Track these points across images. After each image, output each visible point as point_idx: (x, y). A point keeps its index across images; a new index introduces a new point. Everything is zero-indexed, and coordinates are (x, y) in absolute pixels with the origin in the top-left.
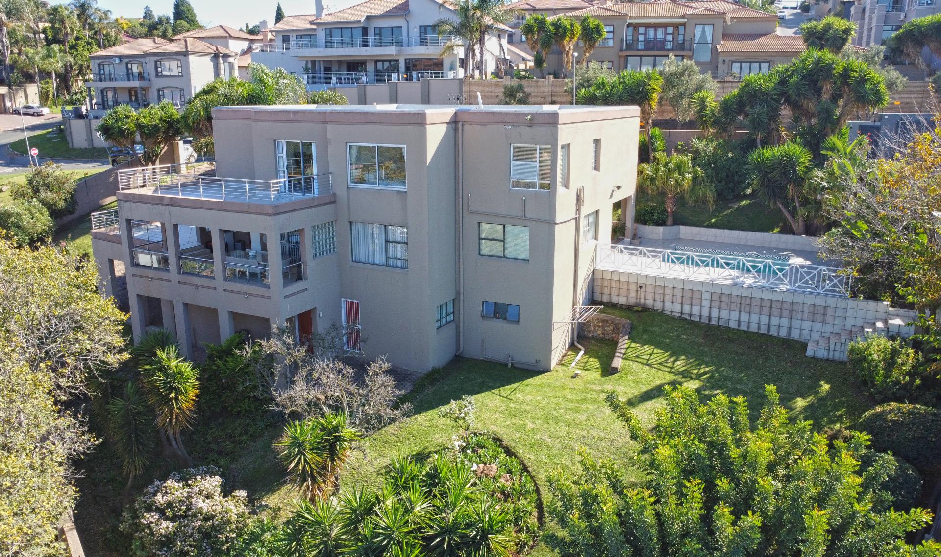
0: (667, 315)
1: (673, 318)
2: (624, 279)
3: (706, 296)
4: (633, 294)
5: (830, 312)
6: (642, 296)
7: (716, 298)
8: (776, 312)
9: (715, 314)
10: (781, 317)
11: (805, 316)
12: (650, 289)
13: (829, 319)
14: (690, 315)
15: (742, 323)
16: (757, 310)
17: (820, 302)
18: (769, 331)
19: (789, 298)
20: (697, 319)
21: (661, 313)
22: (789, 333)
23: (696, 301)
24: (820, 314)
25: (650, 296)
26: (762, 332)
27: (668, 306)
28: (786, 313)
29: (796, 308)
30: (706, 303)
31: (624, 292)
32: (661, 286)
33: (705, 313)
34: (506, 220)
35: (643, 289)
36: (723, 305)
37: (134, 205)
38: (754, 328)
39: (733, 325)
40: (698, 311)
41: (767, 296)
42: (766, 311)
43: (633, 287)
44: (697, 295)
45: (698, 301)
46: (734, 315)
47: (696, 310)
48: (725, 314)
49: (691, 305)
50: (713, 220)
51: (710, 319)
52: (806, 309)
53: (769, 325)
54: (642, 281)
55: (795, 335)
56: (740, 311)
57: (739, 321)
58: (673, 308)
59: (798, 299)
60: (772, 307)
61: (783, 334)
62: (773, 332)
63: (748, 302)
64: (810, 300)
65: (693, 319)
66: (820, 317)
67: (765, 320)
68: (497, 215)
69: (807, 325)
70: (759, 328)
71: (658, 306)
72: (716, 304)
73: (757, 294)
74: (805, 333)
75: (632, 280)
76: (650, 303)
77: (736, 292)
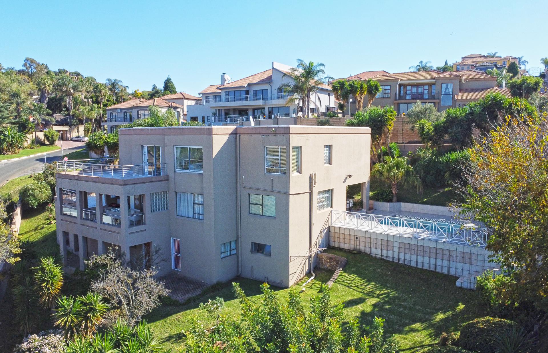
0: (372, 257)
1: (376, 258)
2: (347, 232)
3: (396, 245)
4: (352, 242)
5: (474, 257)
6: (358, 244)
7: (402, 246)
8: (439, 256)
9: (402, 256)
10: (443, 260)
11: (458, 260)
12: (362, 239)
13: (474, 262)
14: (387, 257)
15: (419, 263)
16: (428, 255)
17: (467, 250)
18: (436, 269)
19: (447, 247)
20: (391, 260)
21: (369, 255)
22: (449, 271)
23: (390, 248)
24: (466, 258)
25: (362, 244)
26: (431, 269)
27: (373, 251)
28: (446, 257)
29: (452, 254)
30: (396, 249)
31: (347, 241)
32: (369, 236)
33: (396, 256)
34: (264, 192)
35: (358, 239)
36: (407, 251)
37: (63, 180)
38: (426, 267)
39: (413, 264)
40: (392, 254)
41: (433, 245)
42: (433, 255)
43: (352, 238)
44: (390, 244)
45: (391, 248)
46: (414, 258)
47: (390, 254)
48: (408, 257)
49: (387, 250)
50: (425, 200)
51: (399, 260)
52: (458, 255)
53: (436, 265)
54: (357, 234)
55: (453, 272)
56: (417, 255)
57: (417, 262)
58: (376, 252)
59: (453, 248)
60: (437, 253)
61: (445, 271)
62: (439, 270)
63: (422, 249)
64: (461, 249)
65: (388, 259)
66: (468, 261)
67: (433, 261)
68: (258, 189)
69: (459, 265)
70: (429, 267)
71: (368, 251)
72: (402, 250)
73: (427, 244)
74: (459, 271)
75: (352, 233)
76: (362, 248)
77: (414, 242)
